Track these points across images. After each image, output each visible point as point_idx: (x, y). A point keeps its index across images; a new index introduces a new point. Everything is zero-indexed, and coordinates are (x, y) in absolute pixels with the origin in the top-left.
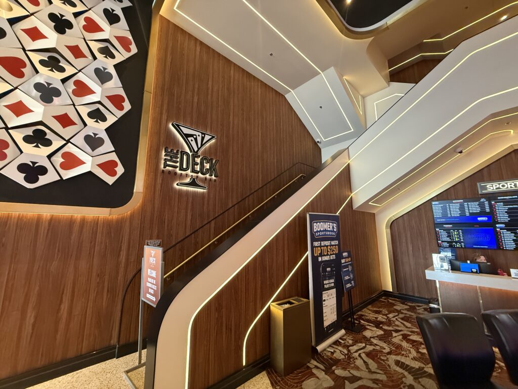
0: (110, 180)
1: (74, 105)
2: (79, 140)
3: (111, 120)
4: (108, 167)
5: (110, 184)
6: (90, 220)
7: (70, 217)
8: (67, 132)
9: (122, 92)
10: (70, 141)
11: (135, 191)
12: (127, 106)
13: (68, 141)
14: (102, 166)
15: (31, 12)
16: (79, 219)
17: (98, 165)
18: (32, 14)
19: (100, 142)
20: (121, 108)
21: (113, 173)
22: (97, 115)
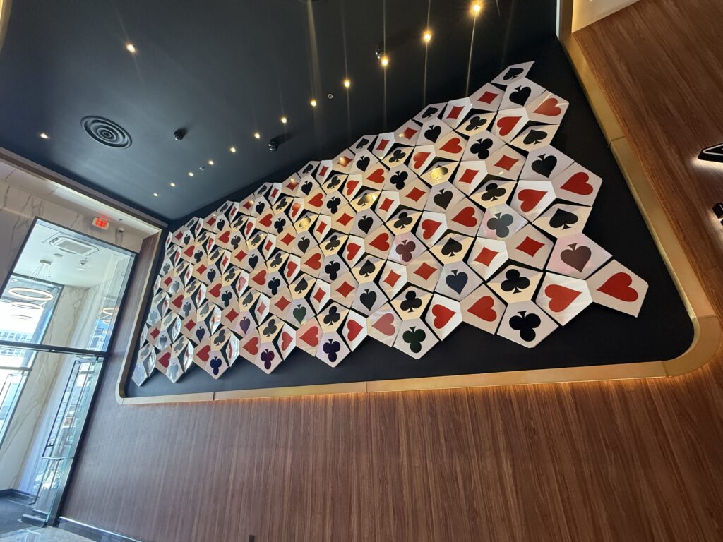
0: (633, 309)
1: (530, 223)
2: (557, 263)
3: (583, 214)
4: (617, 286)
5: (636, 317)
6: (632, 389)
7: (597, 384)
8: (538, 260)
9: (579, 168)
10: (547, 269)
11: (692, 316)
12: (595, 181)
13: (545, 271)
14: (605, 288)
15: (459, 160)
16: (613, 388)
17: (599, 290)
18: (460, 161)
19: (585, 254)
20: (588, 190)
21: (631, 296)
22: (562, 219)
